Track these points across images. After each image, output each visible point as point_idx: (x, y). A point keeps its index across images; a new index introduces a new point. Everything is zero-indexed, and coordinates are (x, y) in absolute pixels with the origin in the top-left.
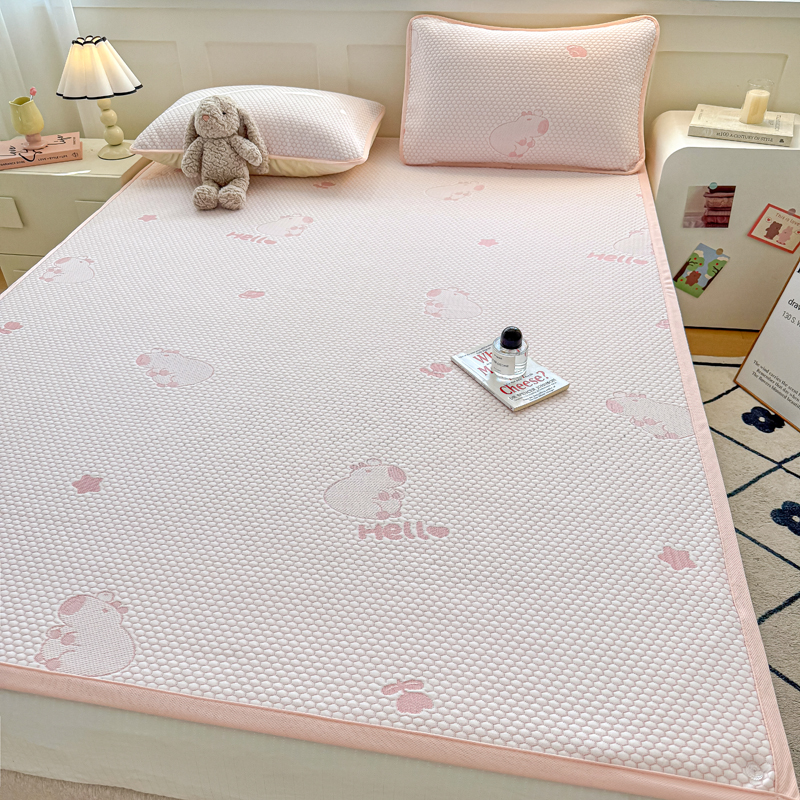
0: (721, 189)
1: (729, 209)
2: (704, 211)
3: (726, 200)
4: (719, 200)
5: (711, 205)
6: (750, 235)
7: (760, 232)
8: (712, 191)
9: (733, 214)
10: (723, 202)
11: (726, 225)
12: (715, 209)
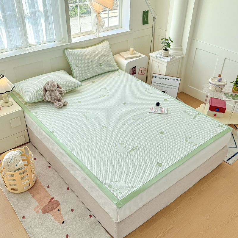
0: (134, 67)
1: (135, 70)
2: (132, 72)
6: (139, 74)
7: (140, 73)
9: (136, 71)
10: (134, 70)
11: (135, 73)
12: (133, 71)
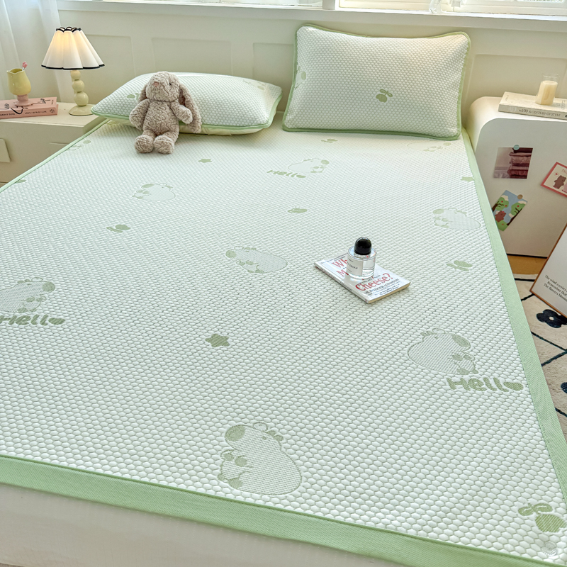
0: (521, 150)
1: (527, 165)
2: (509, 166)
3: (525, 158)
4: (521, 158)
5: (514, 162)
6: (542, 185)
7: (550, 183)
8: (515, 152)
9: (531, 169)
10: (523, 160)
11: (525, 177)
12: (517, 165)
